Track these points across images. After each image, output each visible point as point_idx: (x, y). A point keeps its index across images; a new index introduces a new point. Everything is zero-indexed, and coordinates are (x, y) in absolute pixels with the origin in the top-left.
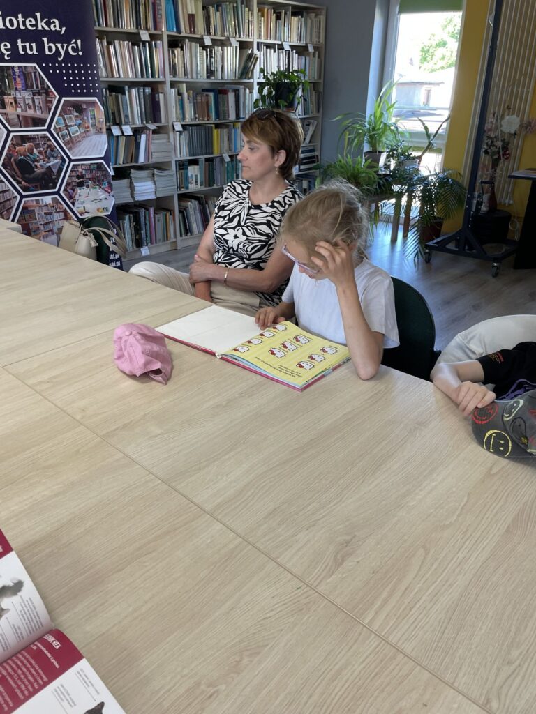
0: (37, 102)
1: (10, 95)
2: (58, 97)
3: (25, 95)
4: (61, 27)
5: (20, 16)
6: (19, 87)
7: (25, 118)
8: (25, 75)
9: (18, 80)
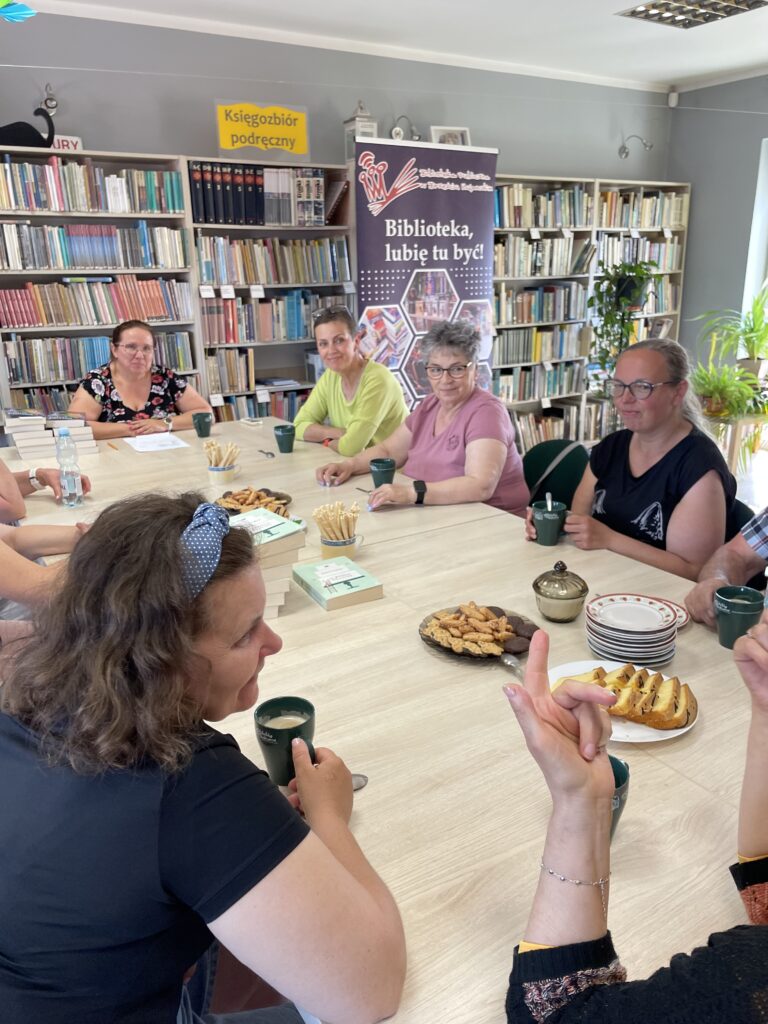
0: (441, 305)
1: (420, 299)
2: (458, 300)
3: (433, 300)
4: (469, 233)
5: (438, 223)
6: (429, 292)
7: (430, 321)
8: (435, 279)
9: (430, 286)
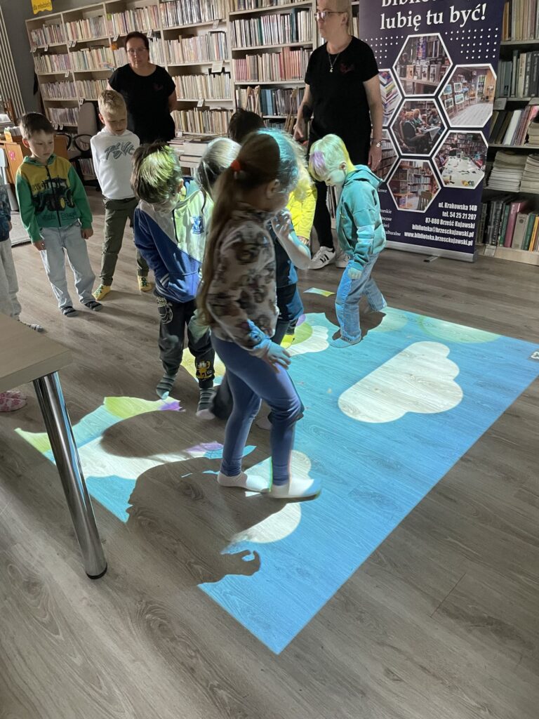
0: (432, 69)
2: (452, 64)
3: (424, 64)
7: (418, 84)
9: (421, 50)
